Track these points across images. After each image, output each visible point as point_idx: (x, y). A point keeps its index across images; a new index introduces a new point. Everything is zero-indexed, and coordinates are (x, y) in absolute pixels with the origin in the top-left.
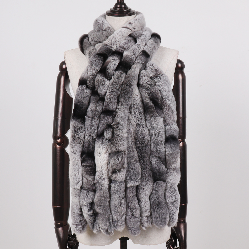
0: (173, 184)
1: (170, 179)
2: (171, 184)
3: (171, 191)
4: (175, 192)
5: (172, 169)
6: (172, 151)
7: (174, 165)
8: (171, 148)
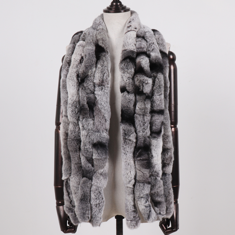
0: (99, 187)
1: (97, 183)
2: (97, 187)
3: (96, 193)
4: (100, 194)
5: (99, 173)
6: (98, 157)
7: (101, 170)
8: (98, 154)
